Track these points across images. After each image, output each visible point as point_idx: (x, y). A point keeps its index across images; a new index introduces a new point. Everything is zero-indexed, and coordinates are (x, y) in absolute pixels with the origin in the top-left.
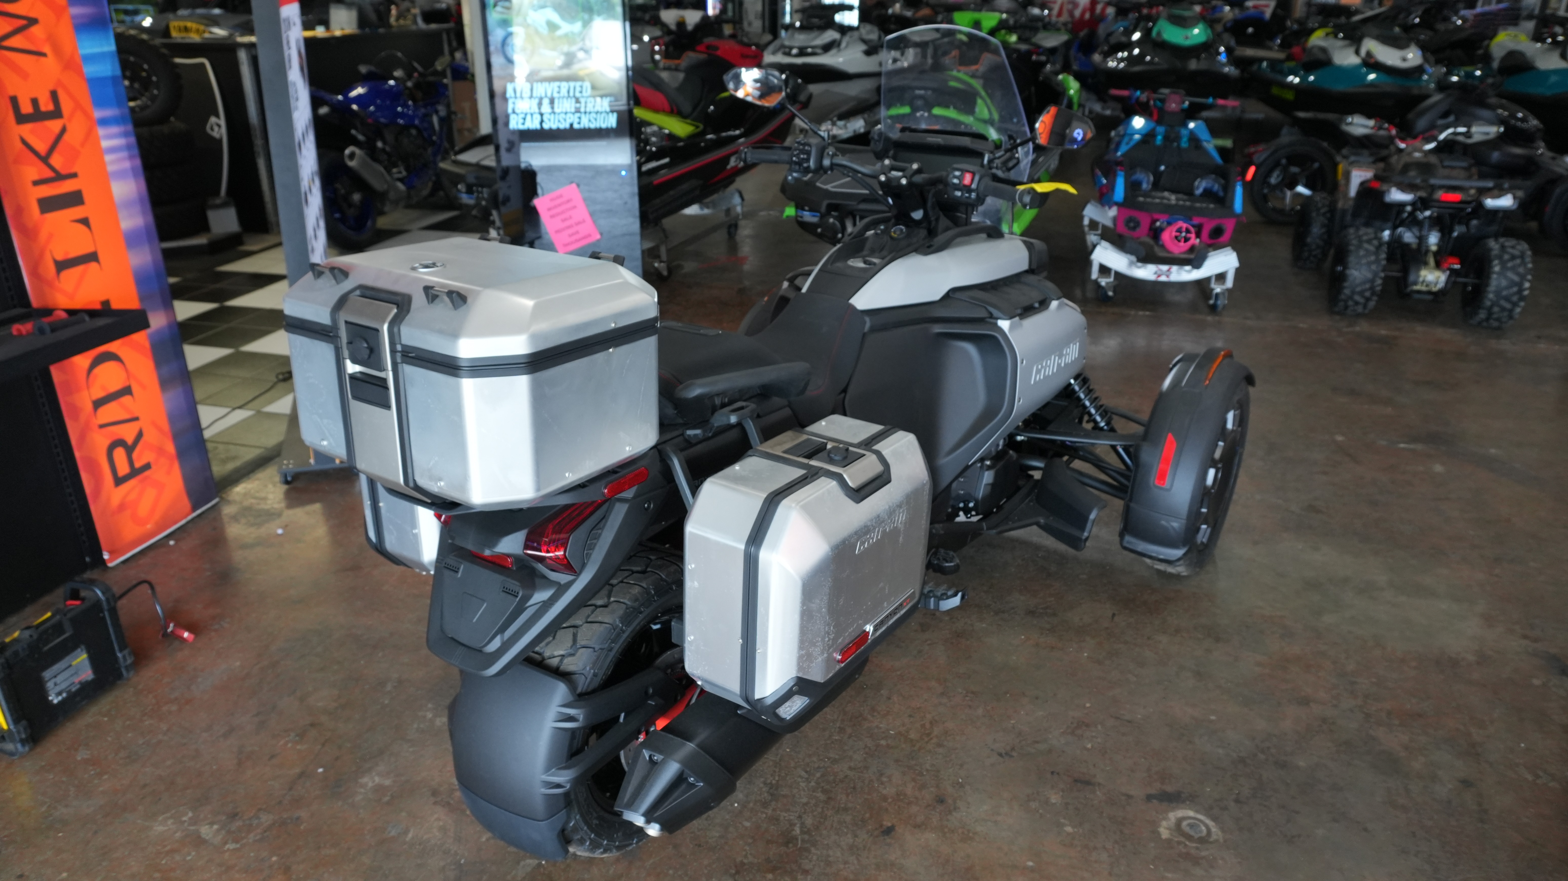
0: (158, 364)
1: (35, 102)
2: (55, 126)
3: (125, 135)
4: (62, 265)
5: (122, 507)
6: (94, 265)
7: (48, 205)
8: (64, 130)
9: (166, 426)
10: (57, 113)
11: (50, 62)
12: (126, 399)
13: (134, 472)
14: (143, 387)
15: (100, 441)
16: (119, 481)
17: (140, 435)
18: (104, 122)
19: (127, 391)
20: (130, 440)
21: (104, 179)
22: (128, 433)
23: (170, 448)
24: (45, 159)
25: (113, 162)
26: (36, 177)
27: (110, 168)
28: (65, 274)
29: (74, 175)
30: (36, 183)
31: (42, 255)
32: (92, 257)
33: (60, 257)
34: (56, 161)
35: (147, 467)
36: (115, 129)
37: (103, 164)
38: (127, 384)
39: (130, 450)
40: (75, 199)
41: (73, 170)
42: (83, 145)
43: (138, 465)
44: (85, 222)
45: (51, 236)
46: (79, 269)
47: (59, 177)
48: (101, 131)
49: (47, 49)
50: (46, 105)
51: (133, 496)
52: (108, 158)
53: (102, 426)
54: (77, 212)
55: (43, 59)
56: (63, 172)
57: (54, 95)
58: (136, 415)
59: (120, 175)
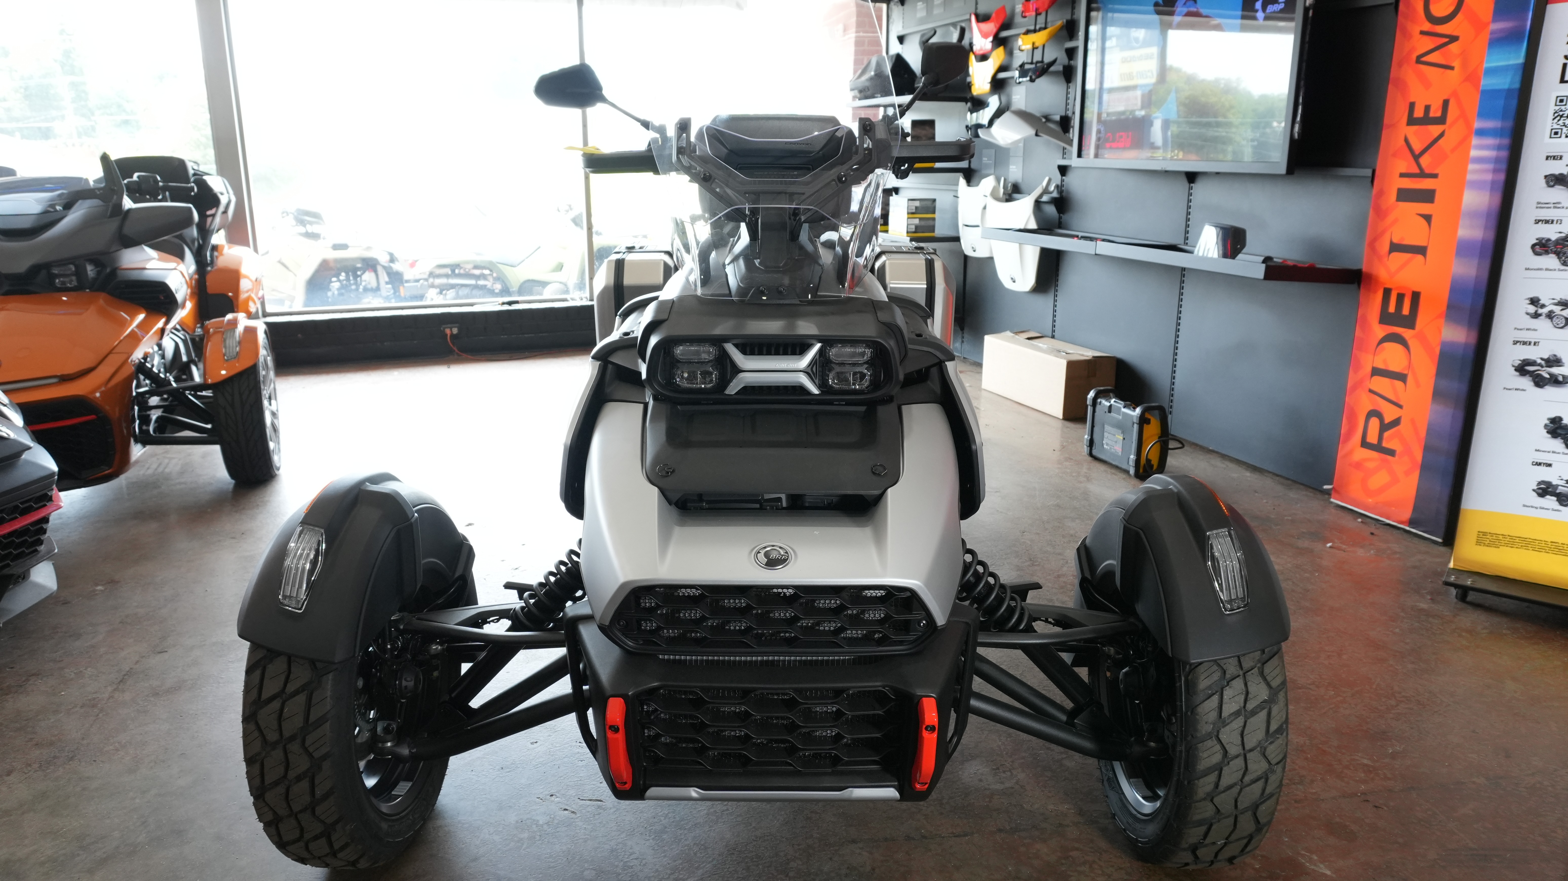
0: (1439, 373)
1: (1427, 108)
2: (1435, 130)
3: (1499, 148)
4: (1395, 248)
5: (1358, 465)
6: (1420, 257)
7: (1405, 195)
8: (1442, 135)
9: (1423, 433)
10: (1441, 120)
11: (1454, 76)
12: (1399, 384)
13: (1378, 448)
14: (1418, 384)
15: (1366, 403)
16: (1365, 444)
17: (1396, 422)
18: (1481, 133)
19: (1401, 377)
20: (1388, 419)
21: (1460, 185)
22: (1390, 413)
23: (1419, 456)
24: (1416, 157)
25: (1475, 172)
26: (1404, 171)
27: (1469, 177)
28: (1395, 255)
29: (1435, 176)
30: (1402, 175)
31: (1383, 232)
32: (1421, 250)
33: (1395, 240)
34: (1425, 161)
35: (1392, 453)
36: (1490, 141)
37: (1465, 171)
38: (1406, 372)
39: (1384, 427)
40: (1428, 196)
41: (1436, 172)
42: (1453, 150)
43: (1385, 444)
44: (1428, 218)
45: (1396, 221)
46: (1407, 256)
47: (1422, 174)
48: (1475, 141)
49: (1456, 64)
50: (1435, 113)
51: (1370, 465)
52: (1471, 167)
53: (1371, 391)
54: (1424, 208)
55: (1449, 72)
56: (1427, 171)
57: (1446, 103)
58: (1401, 403)
59: (1477, 185)
